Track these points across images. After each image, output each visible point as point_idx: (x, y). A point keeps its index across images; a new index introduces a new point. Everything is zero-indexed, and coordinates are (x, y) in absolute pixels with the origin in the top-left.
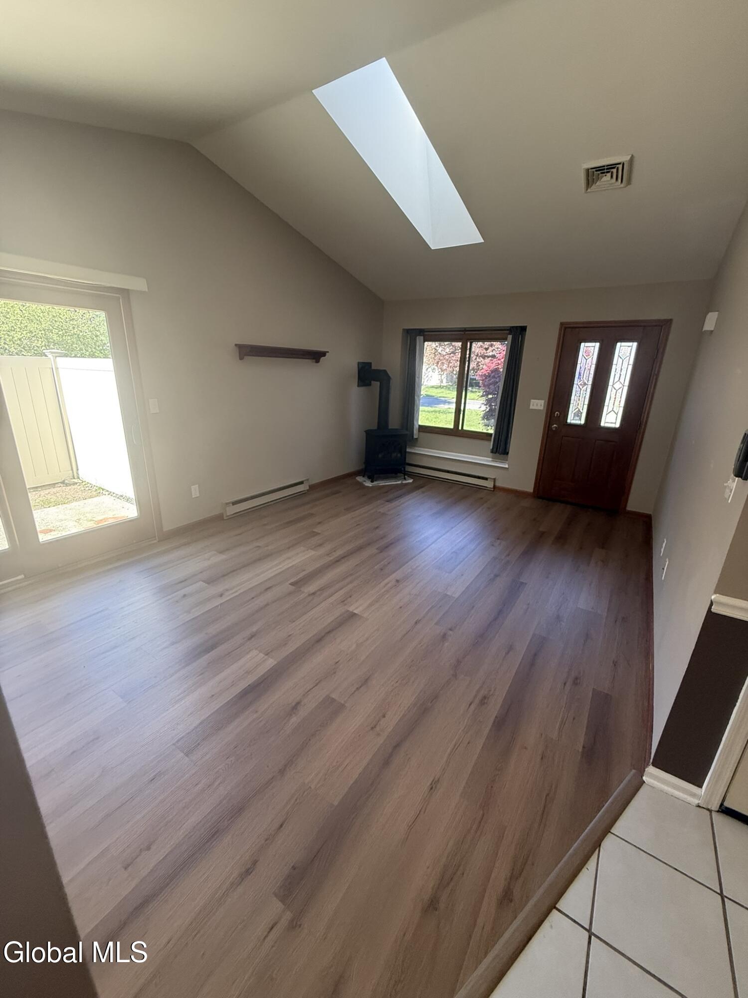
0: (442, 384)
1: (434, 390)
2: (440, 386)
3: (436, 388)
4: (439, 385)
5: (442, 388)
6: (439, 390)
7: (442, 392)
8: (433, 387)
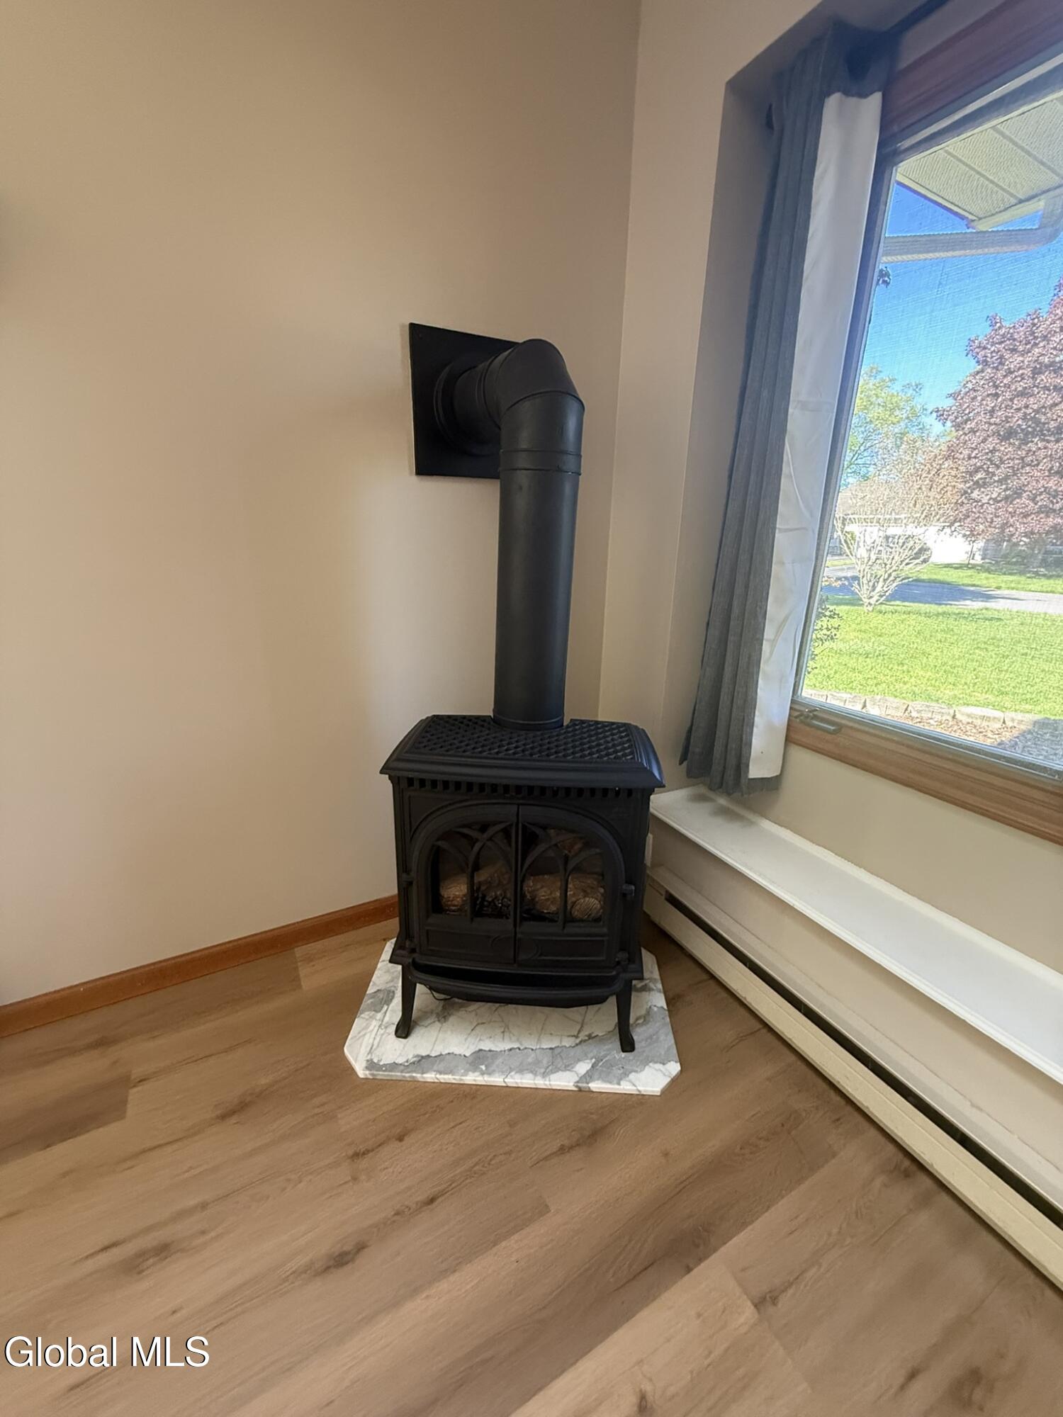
0: (971, 562)
1: (952, 572)
2: (969, 564)
3: (956, 568)
4: (967, 562)
5: (970, 568)
6: (960, 573)
7: (971, 576)
8: (948, 566)
